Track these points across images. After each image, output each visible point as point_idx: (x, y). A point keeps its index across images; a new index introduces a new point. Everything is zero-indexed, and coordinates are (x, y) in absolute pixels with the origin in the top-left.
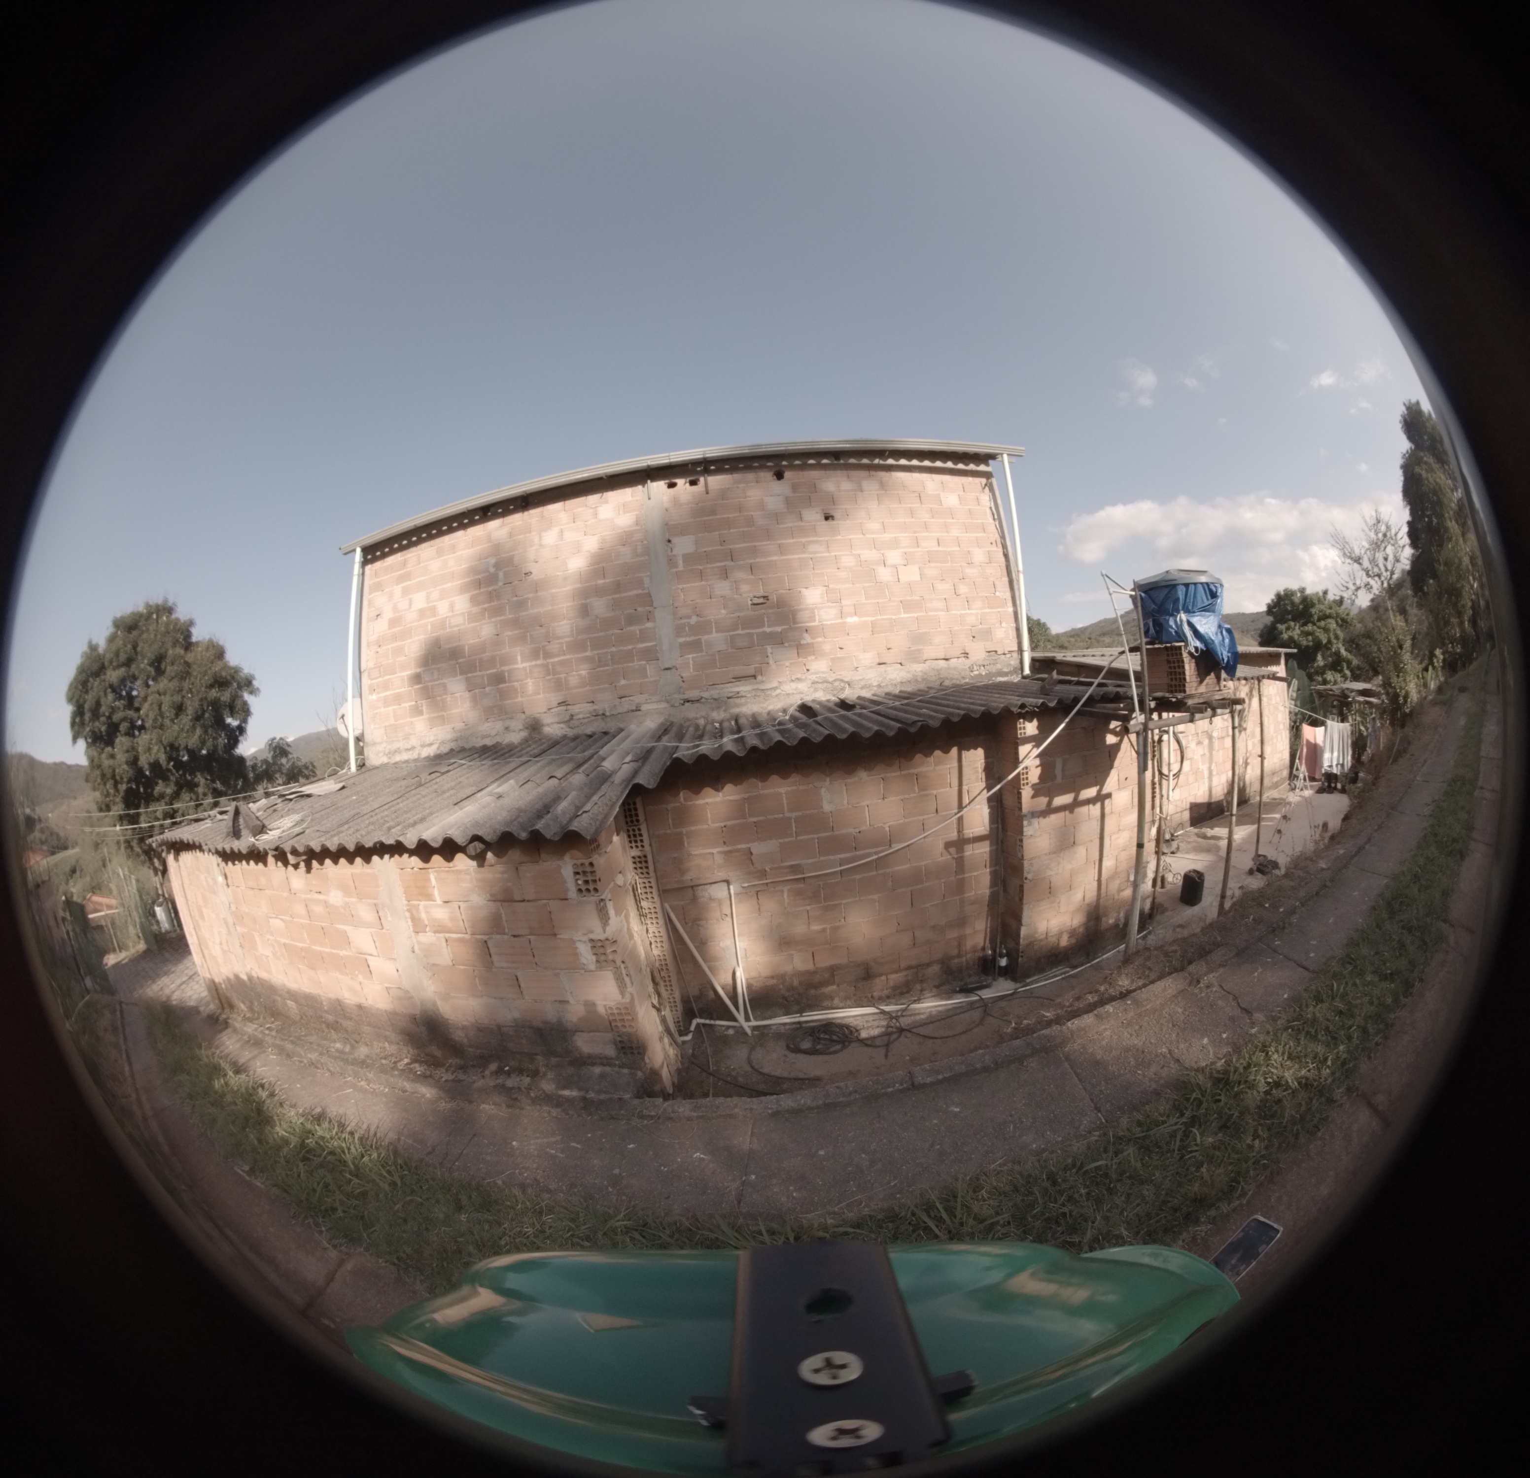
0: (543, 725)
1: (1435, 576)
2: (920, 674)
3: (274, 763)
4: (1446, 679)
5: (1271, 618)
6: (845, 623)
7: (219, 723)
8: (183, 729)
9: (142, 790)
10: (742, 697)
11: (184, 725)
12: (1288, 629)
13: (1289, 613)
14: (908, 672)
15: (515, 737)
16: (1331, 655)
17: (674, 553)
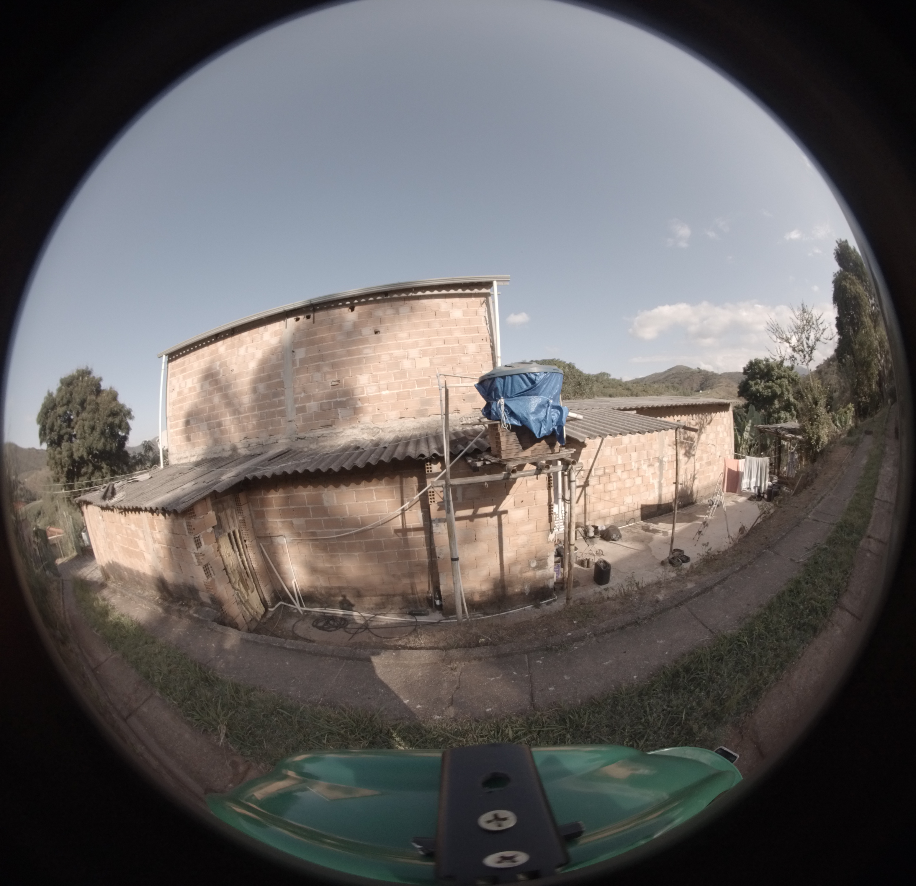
0: (237, 449)
1: (852, 353)
2: (426, 424)
3: (146, 455)
4: (857, 423)
5: (746, 377)
6: (380, 394)
7: (115, 435)
8: (95, 439)
9: (75, 470)
10: (326, 437)
11: (96, 437)
12: (756, 384)
13: (758, 374)
15: (227, 454)
16: (785, 401)
17: (296, 358)
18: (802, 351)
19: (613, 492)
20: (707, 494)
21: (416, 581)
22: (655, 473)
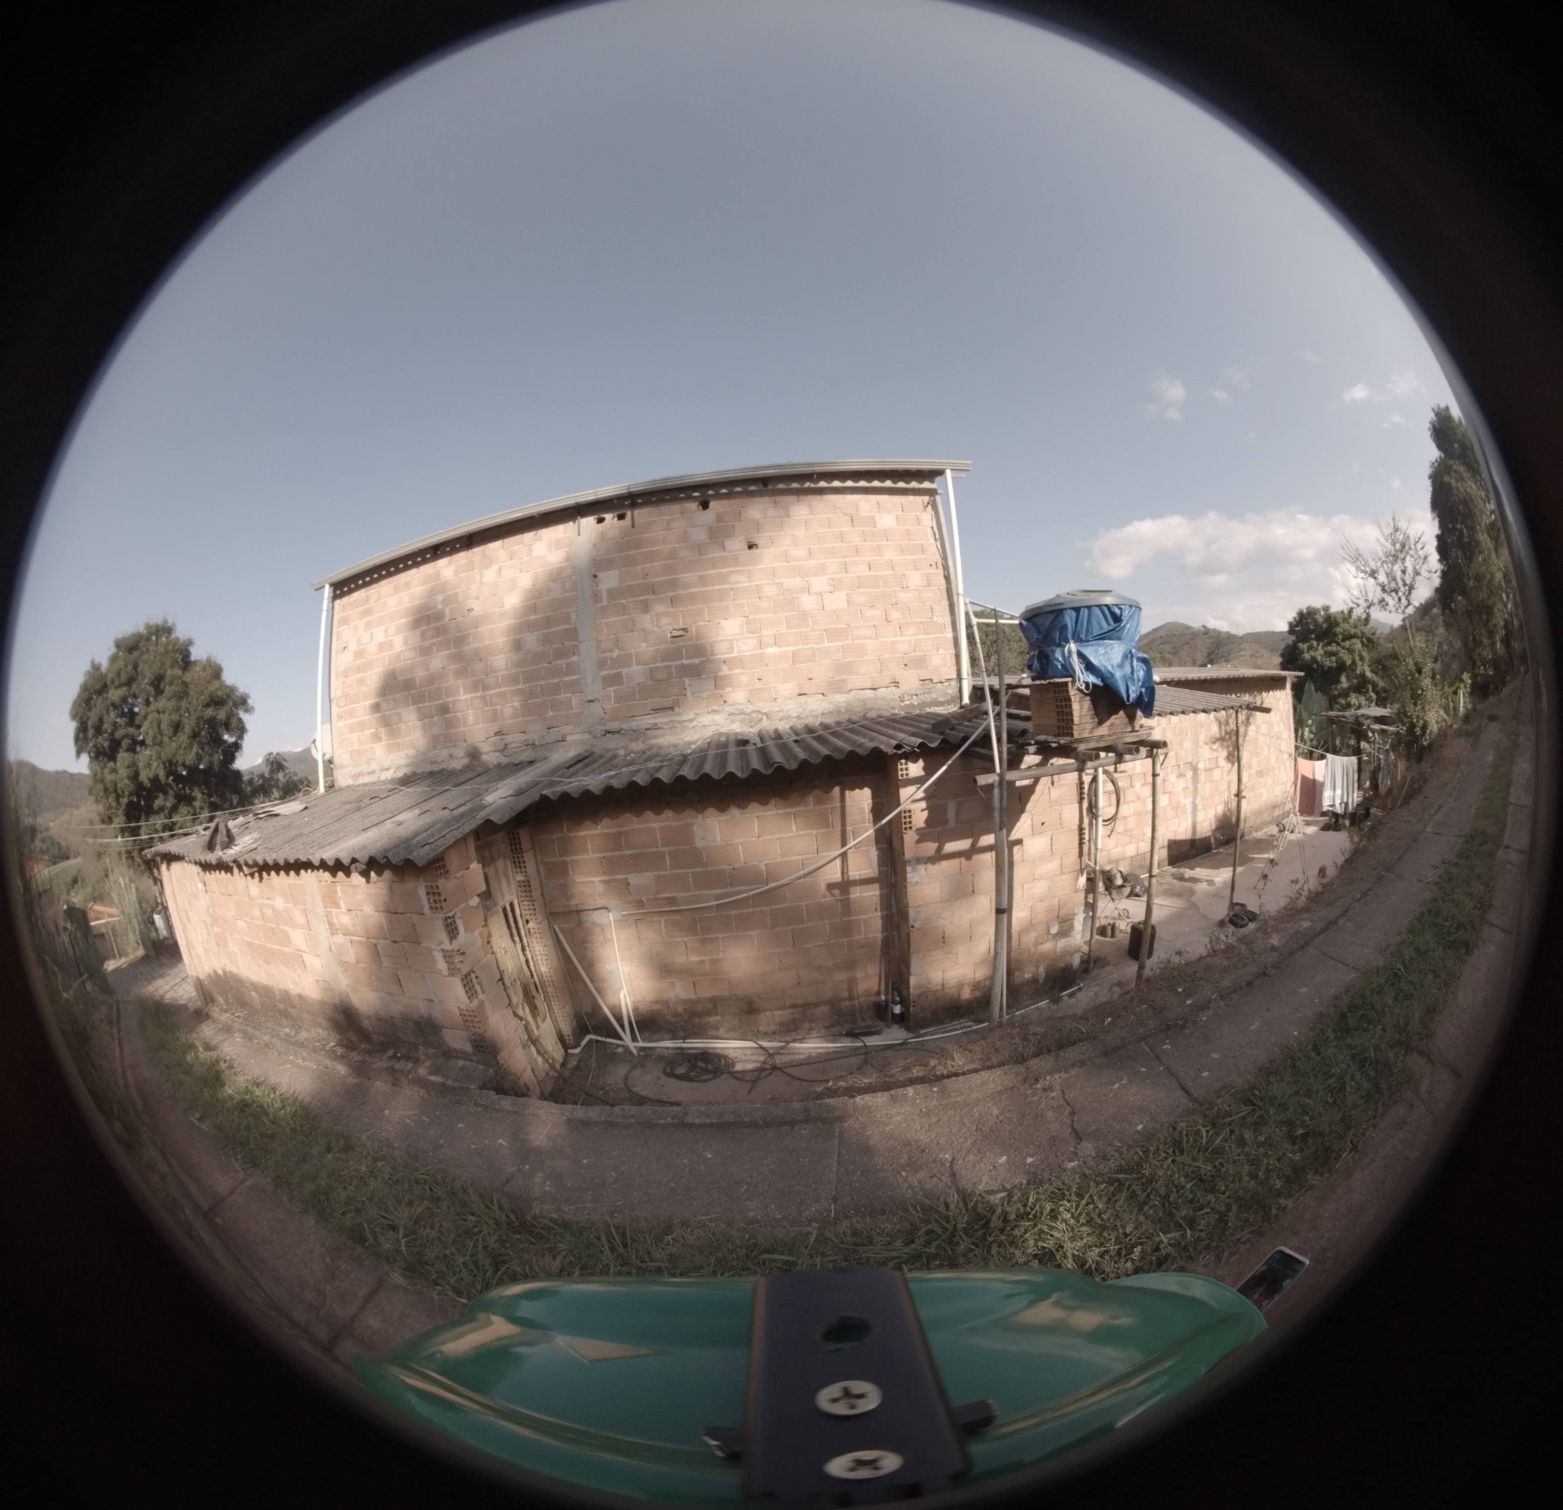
0: (481, 754)
1: (1464, 593)
2: (844, 705)
3: (271, 778)
4: (1474, 706)
5: (1293, 638)
6: (764, 653)
7: (217, 741)
8: (180, 747)
9: (143, 803)
10: (660, 728)
11: (182, 743)
12: (1310, 648)
13: (1312, 632)
14: (831, 703)
15: (458, 764)
16: (1356, 677)
17: (599, 588)
18: (1396, 591)
19: (1129, 819)
20: (1258, 822)
21: (859, 974)
22: (1187, 788)
